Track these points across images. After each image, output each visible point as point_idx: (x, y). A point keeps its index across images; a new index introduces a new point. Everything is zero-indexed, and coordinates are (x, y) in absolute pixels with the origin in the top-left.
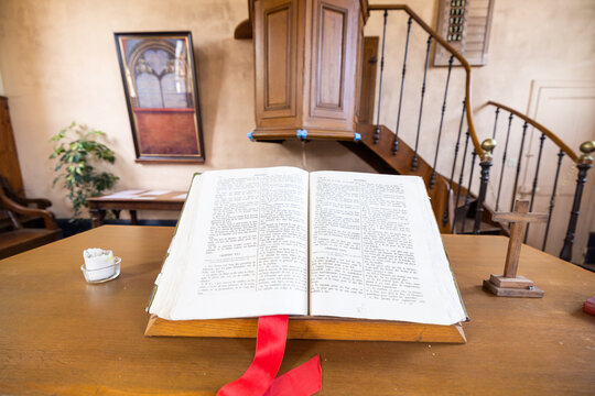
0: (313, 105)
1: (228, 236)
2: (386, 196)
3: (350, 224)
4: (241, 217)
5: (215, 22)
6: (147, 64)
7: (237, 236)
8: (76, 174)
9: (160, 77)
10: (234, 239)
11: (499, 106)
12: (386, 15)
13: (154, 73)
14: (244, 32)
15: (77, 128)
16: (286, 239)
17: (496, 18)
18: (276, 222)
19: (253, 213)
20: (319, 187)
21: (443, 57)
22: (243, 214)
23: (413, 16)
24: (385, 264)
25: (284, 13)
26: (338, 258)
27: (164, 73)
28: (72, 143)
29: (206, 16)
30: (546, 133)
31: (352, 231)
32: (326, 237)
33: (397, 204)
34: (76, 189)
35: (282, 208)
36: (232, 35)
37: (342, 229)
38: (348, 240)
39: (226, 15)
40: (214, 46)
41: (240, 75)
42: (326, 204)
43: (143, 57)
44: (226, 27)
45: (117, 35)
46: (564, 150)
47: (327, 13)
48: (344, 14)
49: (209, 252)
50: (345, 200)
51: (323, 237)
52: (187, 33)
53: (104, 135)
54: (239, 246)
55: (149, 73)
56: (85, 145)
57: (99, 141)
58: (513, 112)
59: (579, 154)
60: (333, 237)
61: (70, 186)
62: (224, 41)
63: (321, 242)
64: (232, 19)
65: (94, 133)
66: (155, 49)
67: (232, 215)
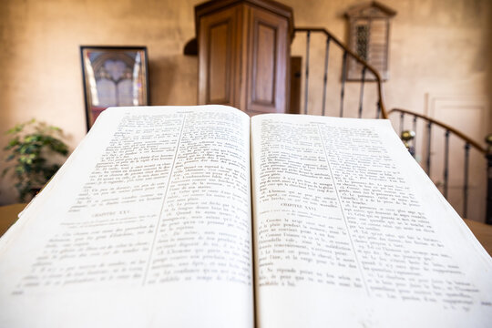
0: (249, 101)
1: (115, 186)
2: (357, 141)
3: (314, 171)
4: (146, 159)
5: (168, 42)
6: (106, 72)
7: (132, 184)
8: (26, 165)
9: (117, 83)
10: (125, 189)
11: (403, 112)
12: (308, 36)
13: (112, 79)
14: (191, 49)
15: (36, 124)
16: (214, 187)
17: (393, 46)
18: (200, 163)
19: (165, 153)
20: (264, 130)
21: (355, 72)
22: (150, 154)
23: (330, 37)
24: (384, 231)
25: (224, 27)
26: (304, 220)
27: (121, 79)
28: (27, 137)
29: (161, 37)
30: (449, 130)
31: (319, 181)
32: (281, 188)
33: (375, 149)
34: (27, 179)
35: (211, 147)
36: (181, 51)
37: (304, 178)
38: (315, 193)
39: (178, 36)
40: (166, 60)
41: (187, 84)
42: (277, 146)
43: (103, 66)
44: (177, 46)
45: (82, 48)
46: (469, 143)
47: (261, 28)
48: (276, 30)
49: (75, 209)
50: (302, 144)
51: (276, 188)
52: (143, 48)
53: (60, 131)
54: (131, 200)
55: (106, 78)
56: (39, 138)
57: (56, 136)
58: (416, 116)
59: (484, 146)
60: (292, 189)
61: (19, 175)
62: (175, 57)
63: (274, 195)
64: (182, 39)
65: (52, 129)
66: (114, 60)
67: (132, 157)
